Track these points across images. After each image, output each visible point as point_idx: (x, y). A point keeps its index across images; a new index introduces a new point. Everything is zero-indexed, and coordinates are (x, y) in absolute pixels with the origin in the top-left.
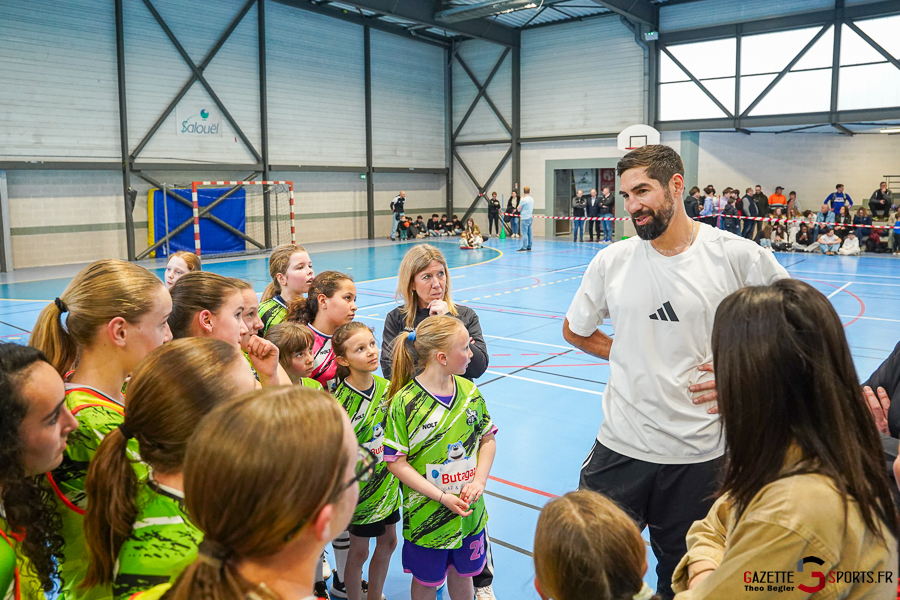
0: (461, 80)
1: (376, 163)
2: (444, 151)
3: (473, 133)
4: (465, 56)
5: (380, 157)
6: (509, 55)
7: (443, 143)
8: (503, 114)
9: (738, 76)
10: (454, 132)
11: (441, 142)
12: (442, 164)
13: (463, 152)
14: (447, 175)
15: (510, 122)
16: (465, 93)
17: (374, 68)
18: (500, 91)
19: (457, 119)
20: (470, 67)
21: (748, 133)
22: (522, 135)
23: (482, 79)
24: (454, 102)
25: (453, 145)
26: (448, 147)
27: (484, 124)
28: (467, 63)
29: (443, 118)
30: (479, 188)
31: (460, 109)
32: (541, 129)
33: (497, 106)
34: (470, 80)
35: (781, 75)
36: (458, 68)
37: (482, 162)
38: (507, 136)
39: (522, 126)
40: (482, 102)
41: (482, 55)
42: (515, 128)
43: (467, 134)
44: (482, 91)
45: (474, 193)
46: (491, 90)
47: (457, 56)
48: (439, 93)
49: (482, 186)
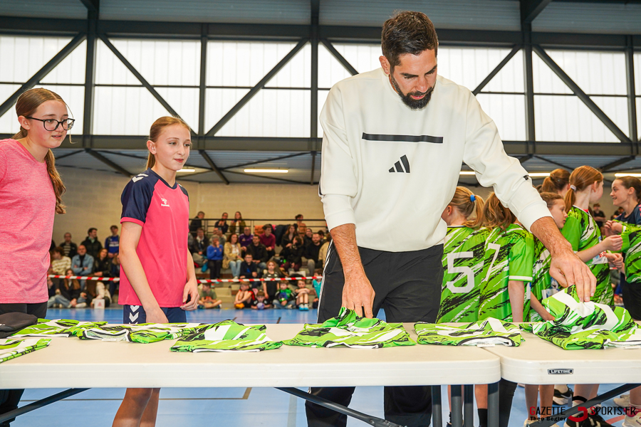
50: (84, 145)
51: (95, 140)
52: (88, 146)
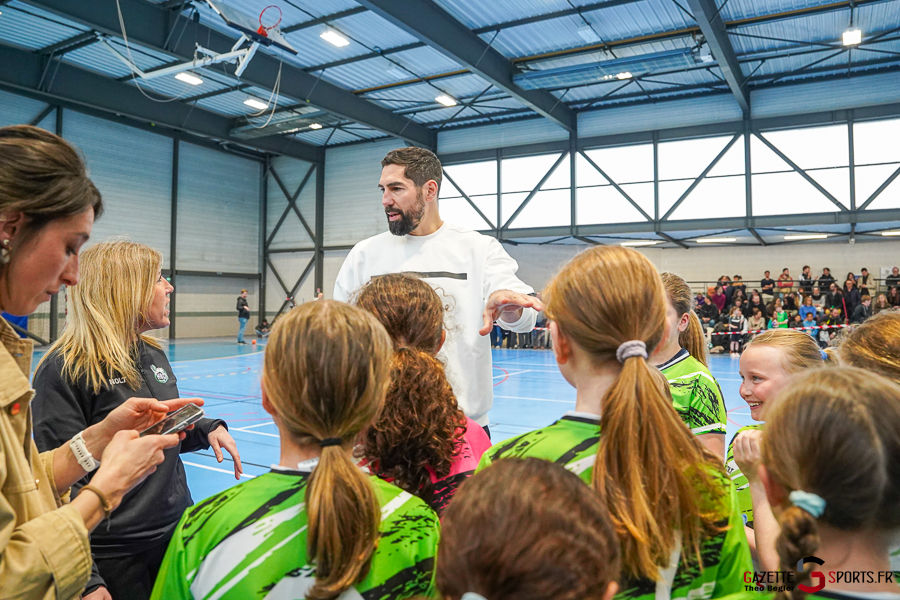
0: (275, 192)
1: (179, 266)
2: (257, 257)
3: (284, 242)
4: (279, 170)
5: (185, 261)
6: (315, 172)
7: (257, 250)
8: (309, 225)
9: (499, 194)
10: (267, 238)
11: (255, 248)
12: (256, 270)
13: (275, 259)
14: (260, 279)
15: (314, 232)
16: (278, 204)
17: (182, 178)
18: (307, 203)
19: (270, 229)
20: (282, 180)
21: (516, 244)
22: (325, 244)
23: (292, 192)
24: (268, 212)
25: (266, 253)
26: (262, 254)
27: (293, 234)
28: (280, 177)
29: (258, 227)
30: (287, 293)
31: (273, 218)
32: (341, 239)
33: (304, 217)
34: (282, 193)
35: (532, 193)
36: (272, 181)
37: (290, 267)
38: (312, 245)
39: (325, 236)
40: (292, 212)
41: (293, 171)
42: (318, 237)
43: (278, 242)
44: (292, 203)
45: (283, 298)
46: (300, 202)
47: (272, 169)
48: (255, 204)
49: (290, 291)
50: (572, 233)
51: (580, 229)
52: (574, 234)
